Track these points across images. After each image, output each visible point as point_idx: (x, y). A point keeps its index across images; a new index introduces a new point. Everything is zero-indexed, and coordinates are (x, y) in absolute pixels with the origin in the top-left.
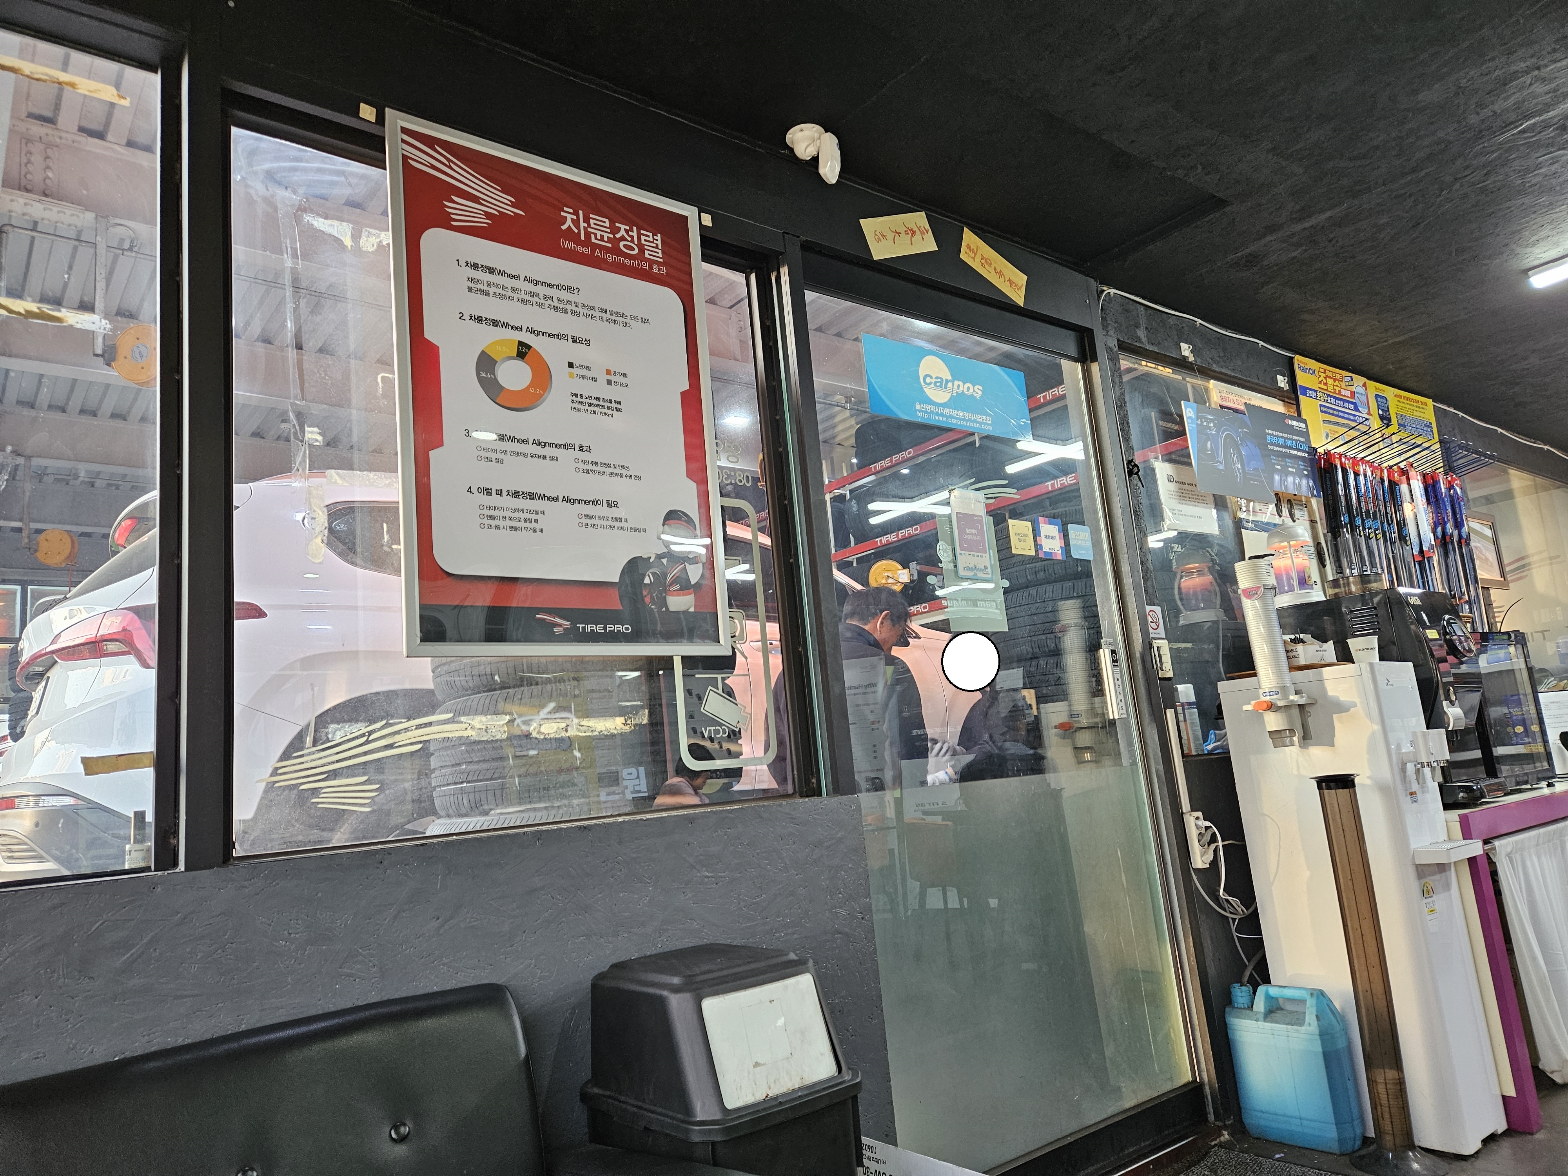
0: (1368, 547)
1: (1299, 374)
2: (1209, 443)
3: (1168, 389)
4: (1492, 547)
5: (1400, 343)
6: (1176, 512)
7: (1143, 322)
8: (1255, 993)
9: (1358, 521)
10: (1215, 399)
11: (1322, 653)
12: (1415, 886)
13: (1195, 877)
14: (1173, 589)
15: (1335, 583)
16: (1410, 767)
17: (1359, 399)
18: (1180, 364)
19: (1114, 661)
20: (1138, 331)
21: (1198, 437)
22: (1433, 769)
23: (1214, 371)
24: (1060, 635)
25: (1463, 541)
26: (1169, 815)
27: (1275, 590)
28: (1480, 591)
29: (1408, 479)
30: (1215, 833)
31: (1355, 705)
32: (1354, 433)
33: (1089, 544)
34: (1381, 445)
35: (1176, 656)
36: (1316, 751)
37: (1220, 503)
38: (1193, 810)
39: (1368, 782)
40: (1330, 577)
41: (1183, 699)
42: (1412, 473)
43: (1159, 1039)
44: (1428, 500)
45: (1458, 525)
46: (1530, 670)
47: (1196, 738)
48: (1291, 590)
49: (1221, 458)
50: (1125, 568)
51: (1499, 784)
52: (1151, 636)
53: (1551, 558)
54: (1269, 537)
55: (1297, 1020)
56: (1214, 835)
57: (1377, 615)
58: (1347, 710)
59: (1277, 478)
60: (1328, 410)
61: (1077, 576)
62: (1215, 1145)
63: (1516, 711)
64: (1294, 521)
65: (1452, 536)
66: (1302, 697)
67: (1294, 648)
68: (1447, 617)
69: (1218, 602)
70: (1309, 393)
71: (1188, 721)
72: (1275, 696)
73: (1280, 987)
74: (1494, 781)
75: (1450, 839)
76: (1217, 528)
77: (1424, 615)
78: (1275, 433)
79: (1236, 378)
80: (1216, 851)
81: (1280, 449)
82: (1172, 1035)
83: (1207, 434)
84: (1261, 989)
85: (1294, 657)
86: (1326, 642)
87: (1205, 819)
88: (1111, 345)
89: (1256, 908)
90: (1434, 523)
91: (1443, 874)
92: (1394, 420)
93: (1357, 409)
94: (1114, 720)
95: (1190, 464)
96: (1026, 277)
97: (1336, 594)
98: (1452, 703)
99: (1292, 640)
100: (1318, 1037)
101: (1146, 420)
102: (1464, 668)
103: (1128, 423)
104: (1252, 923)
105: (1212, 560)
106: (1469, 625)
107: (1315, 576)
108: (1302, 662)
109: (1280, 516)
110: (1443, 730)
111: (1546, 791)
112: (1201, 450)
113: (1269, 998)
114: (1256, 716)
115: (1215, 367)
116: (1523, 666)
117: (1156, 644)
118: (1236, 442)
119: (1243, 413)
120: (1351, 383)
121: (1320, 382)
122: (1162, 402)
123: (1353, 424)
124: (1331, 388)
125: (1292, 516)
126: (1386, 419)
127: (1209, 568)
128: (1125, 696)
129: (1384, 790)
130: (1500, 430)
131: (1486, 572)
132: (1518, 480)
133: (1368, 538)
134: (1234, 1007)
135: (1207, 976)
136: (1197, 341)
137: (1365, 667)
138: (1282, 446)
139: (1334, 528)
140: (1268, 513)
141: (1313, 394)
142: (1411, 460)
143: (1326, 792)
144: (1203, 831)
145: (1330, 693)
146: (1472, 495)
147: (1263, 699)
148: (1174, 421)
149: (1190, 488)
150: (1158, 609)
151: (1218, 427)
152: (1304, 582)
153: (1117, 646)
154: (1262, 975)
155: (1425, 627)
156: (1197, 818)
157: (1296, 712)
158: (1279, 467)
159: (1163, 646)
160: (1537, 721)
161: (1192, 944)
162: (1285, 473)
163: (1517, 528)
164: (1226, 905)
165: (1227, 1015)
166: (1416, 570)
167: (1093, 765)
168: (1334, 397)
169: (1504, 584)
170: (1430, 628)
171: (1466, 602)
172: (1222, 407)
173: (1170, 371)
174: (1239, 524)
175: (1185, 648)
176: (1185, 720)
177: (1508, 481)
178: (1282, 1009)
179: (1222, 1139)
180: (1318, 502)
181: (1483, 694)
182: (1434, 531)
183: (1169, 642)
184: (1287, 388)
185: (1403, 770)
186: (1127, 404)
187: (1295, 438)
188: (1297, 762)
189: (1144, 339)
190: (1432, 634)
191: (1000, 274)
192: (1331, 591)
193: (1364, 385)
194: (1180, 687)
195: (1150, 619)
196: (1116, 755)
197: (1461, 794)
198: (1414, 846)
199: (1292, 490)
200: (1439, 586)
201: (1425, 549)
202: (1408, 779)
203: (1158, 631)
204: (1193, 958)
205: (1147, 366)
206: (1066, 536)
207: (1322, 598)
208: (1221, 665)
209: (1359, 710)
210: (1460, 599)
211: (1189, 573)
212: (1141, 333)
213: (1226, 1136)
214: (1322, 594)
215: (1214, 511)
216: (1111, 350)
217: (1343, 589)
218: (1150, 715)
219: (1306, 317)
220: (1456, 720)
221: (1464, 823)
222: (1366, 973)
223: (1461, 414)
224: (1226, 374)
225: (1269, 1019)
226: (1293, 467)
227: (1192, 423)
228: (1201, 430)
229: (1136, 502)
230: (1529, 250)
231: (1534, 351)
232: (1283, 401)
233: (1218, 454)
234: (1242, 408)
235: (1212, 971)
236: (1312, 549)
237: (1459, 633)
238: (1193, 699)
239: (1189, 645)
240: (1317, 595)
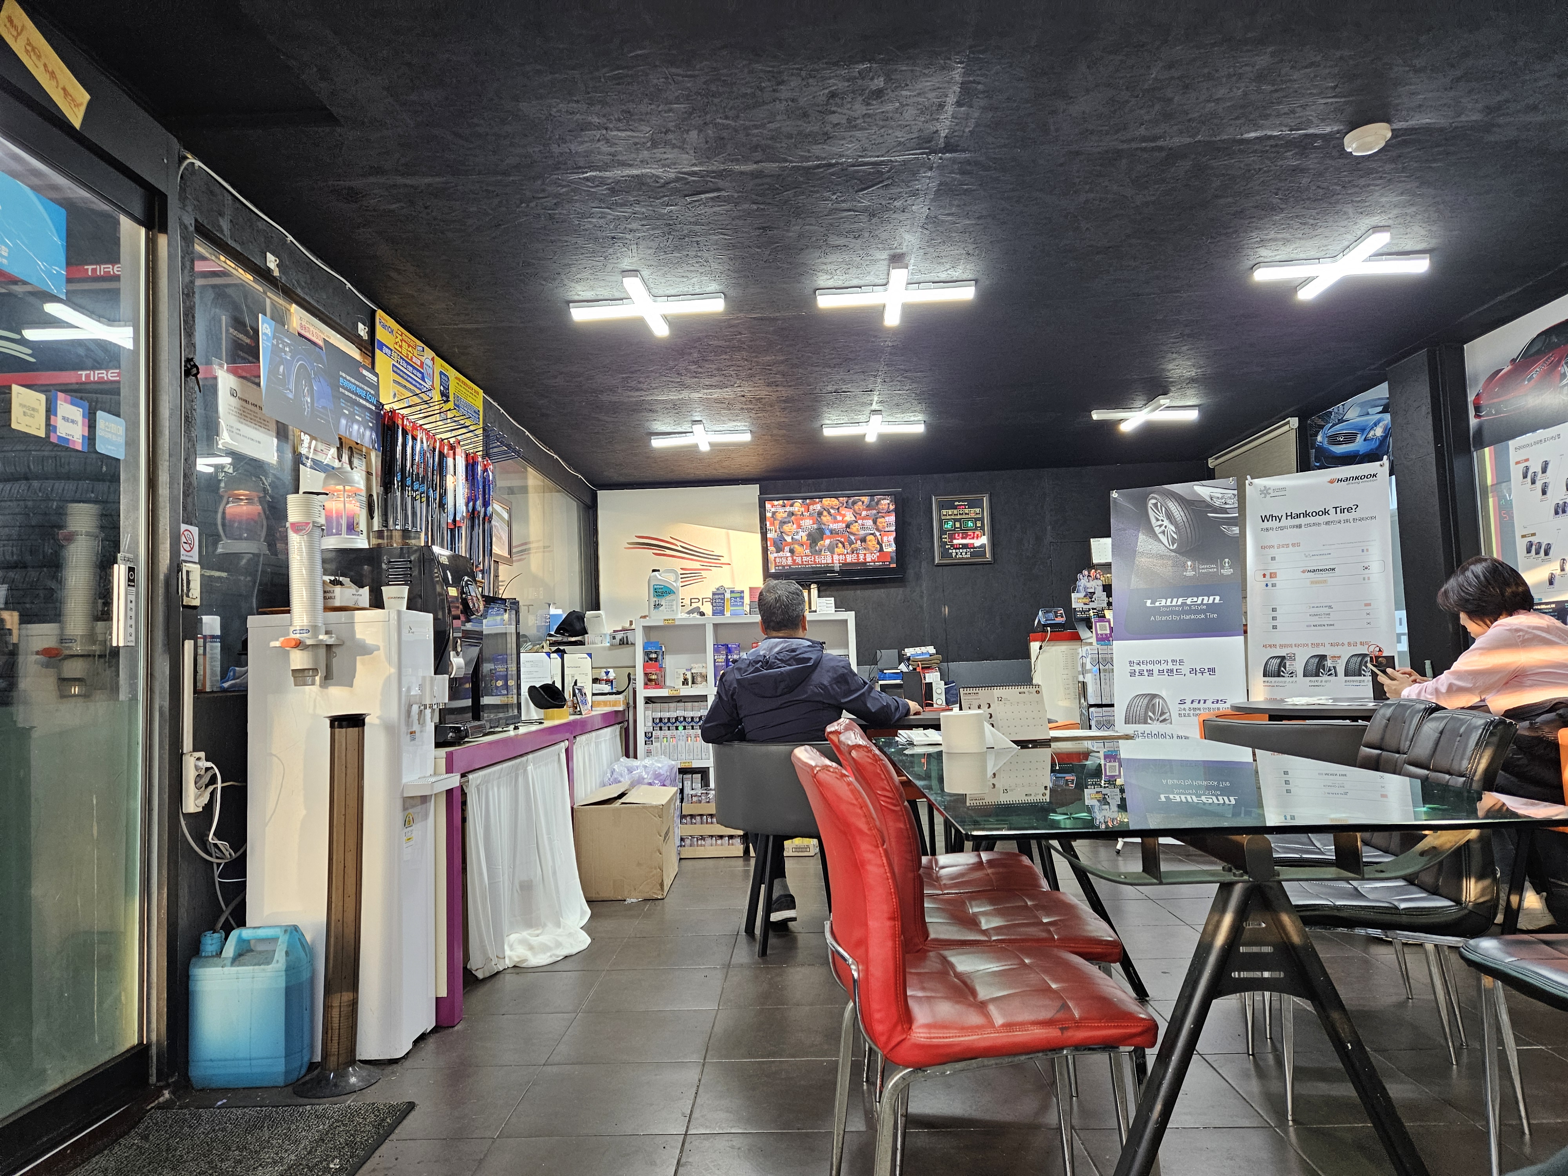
0: (413, 507)
1: (379, 328)
2: (282, 367)
3: (246, 297)
4: (506, 529)
5: (467, 330)
6: (235, 430)
7: (228, 212)
8: (226, 939)
9: (409, 482)
10: (295, 325)
11: (356, 597)
12: (399, 817)
13: (183, 823)
14: (216, 512)
15: (380, 534)
16: (415, 709)
17: (427, 371)
18: (263, 274)
19: (129, 580)
20: (220, 219)
21: (271, 358)
22: (433, 711)
23: (299, 296)
24: (64, 543)
25: (487, 518)
26: (166, 756)
27: (324, 531)
28: (492, 562)
29: (454, 454)
30: (215, 774)
31: (378, 648)
32: (416, 400)
33: (122, 440)
34: (438, 417)
35: (207, 584)
36: (335, 691)
37: (282, 432)
38: (195, 750)
39: (377, 721)
40: (376, 528)
41: (206, 631)
42: (458, 450)
43: (105, 1006)
44: (467, 477)
45: (486, 504)
46: (518, 634)
47: (213, 673)
48: (338, 533)
49: (292, 386)
50: (164, 477)
51: (480, 727)
52: (182, 558)
53: (544, 547)
54: (326, 478)
55: (266, 959)
56: (215, 775)
57: (411, 568)
58: (370, 653)
59: (343, 422)
60: (399, 371)
61: (98, 478)
62: (152, 1108)
63: (501, 668)
64: (352, 469)
65: (479, 512)
66: (331, 637)
67: (332, 589)
68: (466, 578)
69: (263, 534)
70: (385, 350)
71: (208, 655)
72: (305, 635)
73: (255, 928)
74: (477, 723)
75: (435, 774)
76: (276, 458)
77: (449, 574)
78: (348, 378)
79: (319, 310)
80: (213, 794)
81: (351, 395)
82: (123, 998)
83: (281, 357)
84: (234, 934)
85: (330, 598)
86: (363, 587)
87: (207, 760)
88: (187, 222)
89: (246, 851)
90: (468, 498)
91: (424, 806)
92: (451, 398)
93: (423, 379)
94: (118, 647)
95: (258, 385)
96: (87, 97)
97: (379, 544)
98: (458, 654)
99: (332, 582)
100: (283, 973)
101: (216, 320)
102: (469, 626)
103: (193, 317)
104: (238, 867)
105: (265, 490)
106: (480, 589)
107: (363, 526)
108: (337, 603)
109: (340, 461)
110: (447, 676)
111: (512, 733)
112: (273, 372)
113: (241, 941)
114: (283, 653)
115: (299, 291)
116: (514, 631)
117: (186, 567)
118: (310, 375)
119: (321, 348)
120: (422, 353)
121: (396, 343)
122: (236, 307)
123: (418, 392)
124: (404, 352)
125: (351, 463)
126: (445, 395)
127: (260, 498)
128: (137, 622)
129: (390, 729)
130: (527, 433)
131: (499, 549)
132: (533, 478)
133: (414, 499)
134: (201, 957)
135: (176, 929)
136: (285, 256)
137: (394, 615)
138: (352, 392)
139: (387, 485)
140: (329, 456)
141: (387, 351)
142: (459, 438)
143: (337, 730)
144: (203, 772)
145: (358, 636)
146: (500, 483)
147: (292, 636)
148: (246, 334)
149: (253, 408)
150: (195, 530)
151: (294, 353)
152: (352, 528)
153: (137, 564)
154: (239, 919)
155: (448, 585)
156: (199, 759)
157: (322, 652)
158: (347, 412)
159: (194, 571)
160: (515, 677)
161: (165, 895)
162: (351, 419)
163: (525, 519)
164: (213, 850)
165: (191, 966)
166: (447, 537)
167: (81, 700)
168: (406, 362)
169: (509, 561)
170: (451, 586)
171: (481, 571)
172: (300, 334)
173: (251, 278)
174: (298, 460)
175: (219, 577)
176: (205, 654)
177: (526, 478)
178: (252, 951)
179: (161, 1099)
180: (377, 456)
181: (481, 650)
182: (467, 505)
183: (202, 568)
184: (366, 337)
185: (409, 712)
186: (197, 296)
187: (366, 388)
188: (315, 701)
189: (227, 232)
190: (453, 592)
191: (53, 75)
192: (375, 541)
193: (433, 359)
194: (206, 619)
195: (183, 539)
196: (112, 689)
197: (451, 734)
198: (404, 781)
199: (355, 437)
200: (463, 552)
201: (457, 519)
202: (411, 719)
203: (191, 556)
204: (164, 911)
205: (225, 263)
206: (92, 426)
207: (367, 546)
208: (254, 600)
209: (381, 654)
210: (477, 567)
211: (238, 499)
212: (225, 224)
213: (167, 1094)
214: (366, 542)
215: (275, 440)
216: (186, 228)
217: (385, 541)
218: (164, 645)
219: (394, 275)
220: (458, 668)
221: (449, 758)
222: (341, 904)
223: (502, 411)
224: (309, 303)
225: (237, 963)
226: (360, 416)
227: (267, 340)
228: (275, 351)
229: (188, 406)
230: (573, 284)
231: (561, 373)
232: (361, 350)
233: (289, 381)
234: (321, 343)
235: (183, 921)
236: (364, 499)
237: (473, 594)
238: (218, 632)
239: (224, 575)
240: (362, 543)
